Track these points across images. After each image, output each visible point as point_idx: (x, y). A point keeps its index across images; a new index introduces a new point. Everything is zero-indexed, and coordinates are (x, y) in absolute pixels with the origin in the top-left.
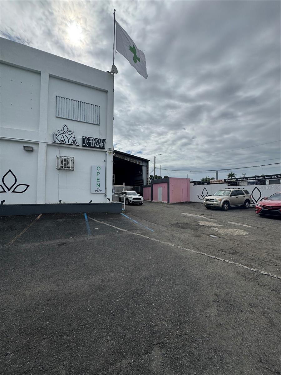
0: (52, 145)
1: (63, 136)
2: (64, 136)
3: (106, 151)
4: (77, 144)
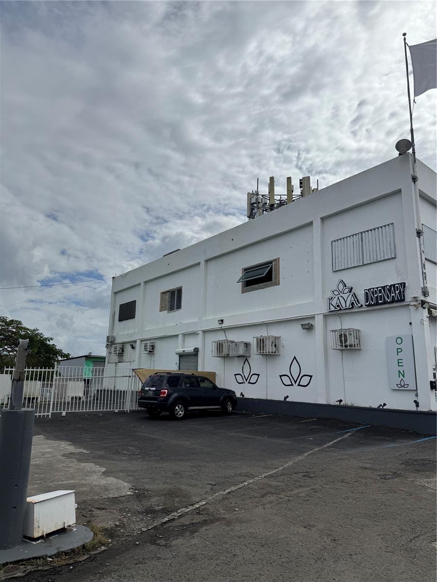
0: (329, 315)
1: (338, 298)
2: (340, 298)
3: (409, 303)
4: (357, 305)
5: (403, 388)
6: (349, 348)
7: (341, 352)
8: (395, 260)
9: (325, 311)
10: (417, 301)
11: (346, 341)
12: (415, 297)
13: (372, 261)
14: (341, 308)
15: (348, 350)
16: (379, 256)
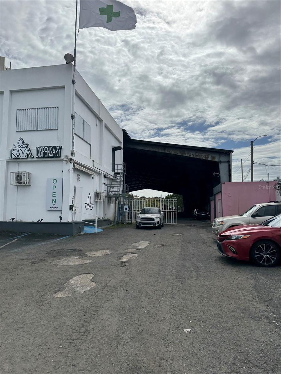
0: (10, 161)
1: (18, 150)
2: (19, 150)
3: (63, 159)
4: (31, 156)
5: (54, 210)
6: (22, 184)
7: (16, 187)
8: (57, 131)
9: (8, 158)
10: (67, 158)
11: (21, 180)
12: (66, 156)
13: (43, 129)
14: (20, 157)
15: (22, 185)
16: (47, 127)
